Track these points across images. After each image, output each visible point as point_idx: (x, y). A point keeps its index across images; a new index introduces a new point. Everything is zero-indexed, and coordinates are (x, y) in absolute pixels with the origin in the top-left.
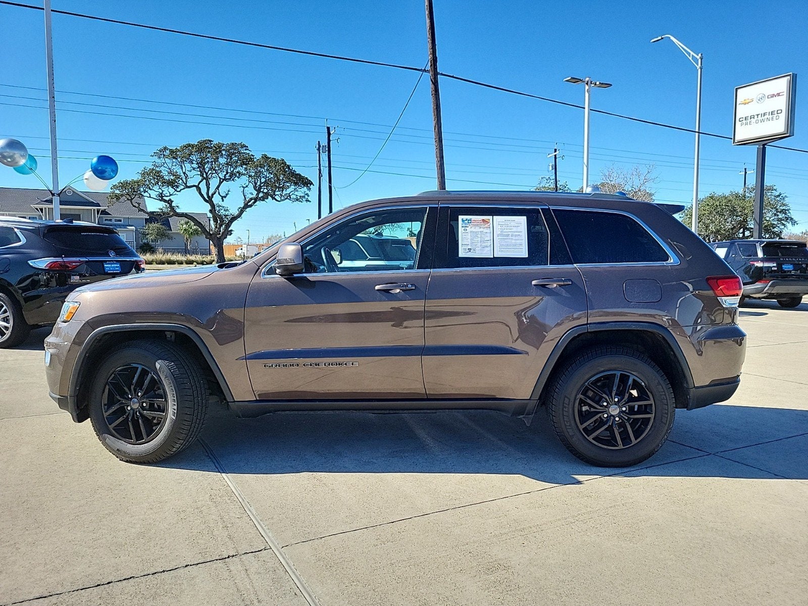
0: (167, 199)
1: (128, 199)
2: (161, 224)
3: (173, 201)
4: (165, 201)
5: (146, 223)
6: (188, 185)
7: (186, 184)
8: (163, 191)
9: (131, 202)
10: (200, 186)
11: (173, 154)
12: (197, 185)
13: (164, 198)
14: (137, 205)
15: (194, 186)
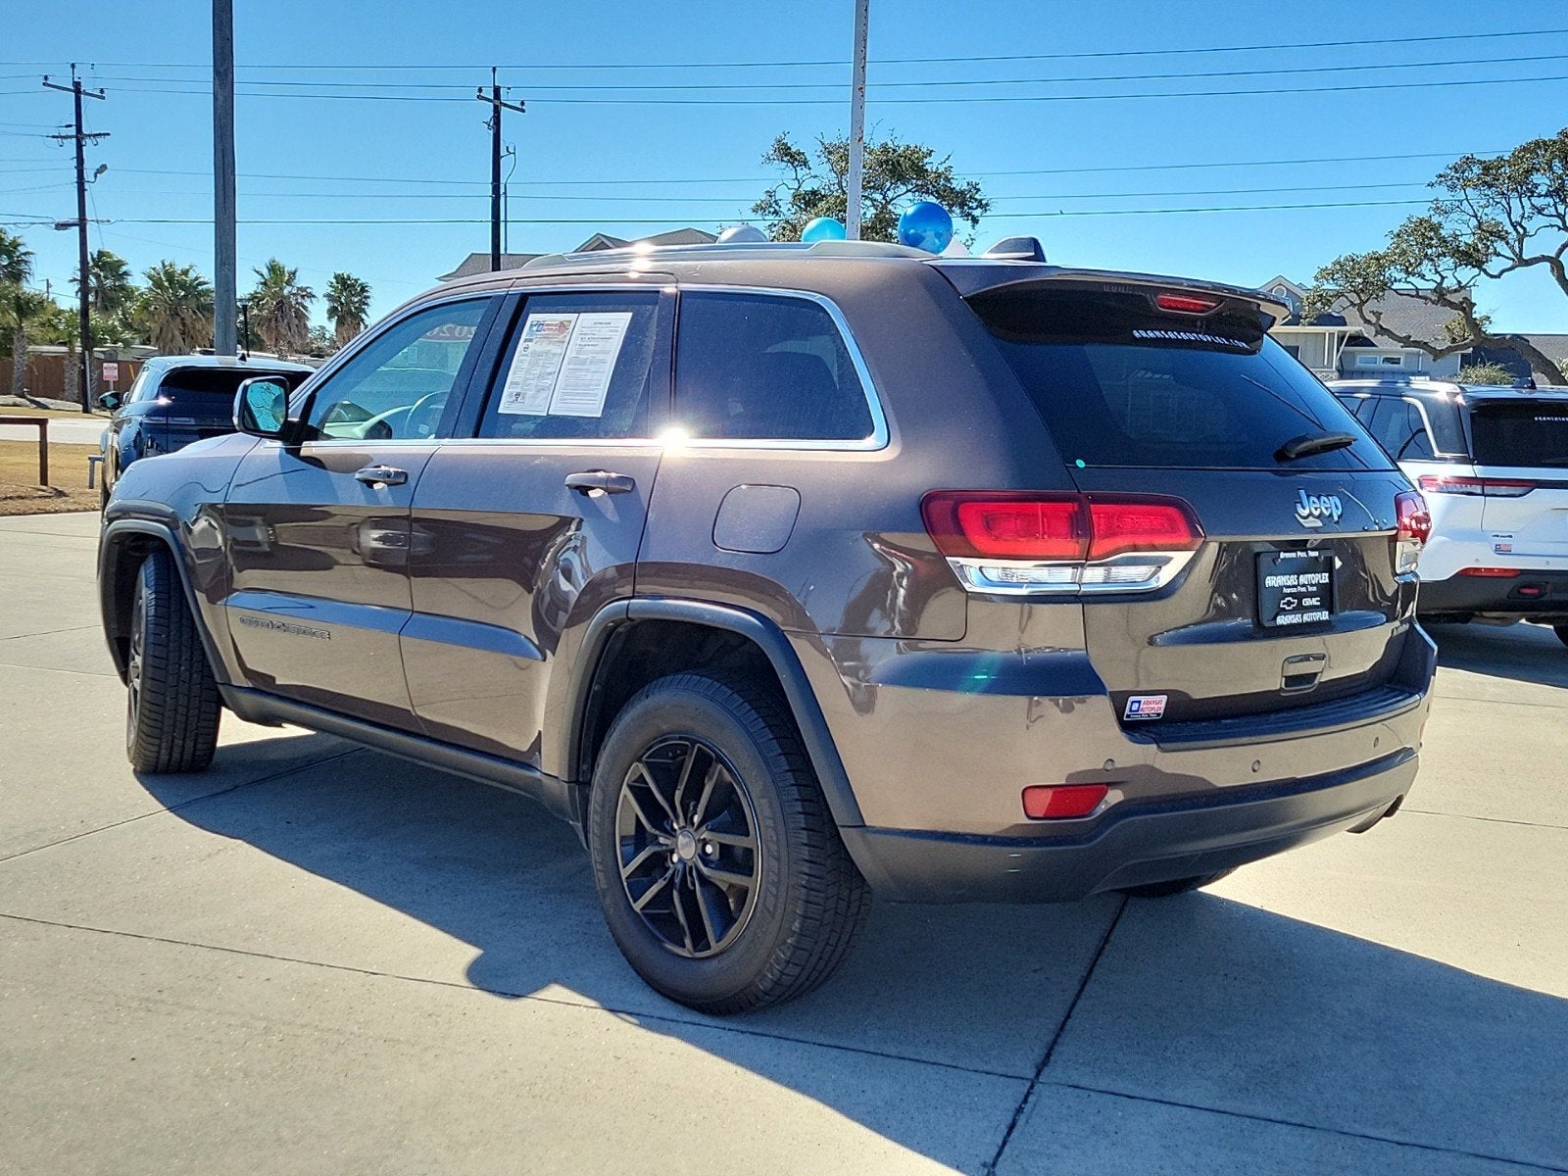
0: (1456, 298)
1: (1352, 304)
2: (1501, 369)
3: (1475, 304)
4: (1451, 305)
5: (1462, 367)
6: (1525, 257)
7: (1520, 256)
8: (1443, 278)
9: (1360, 311)
10: (1561, 259)
11: (1490, 174)
12: (1553, 255)
13: (1448, 297)
14: (1374, 320)
15: (1544, 258)
